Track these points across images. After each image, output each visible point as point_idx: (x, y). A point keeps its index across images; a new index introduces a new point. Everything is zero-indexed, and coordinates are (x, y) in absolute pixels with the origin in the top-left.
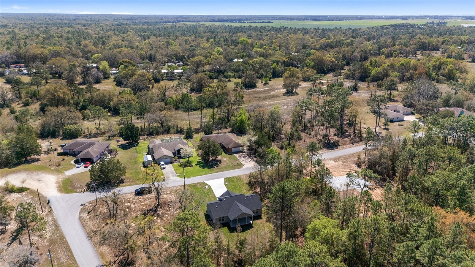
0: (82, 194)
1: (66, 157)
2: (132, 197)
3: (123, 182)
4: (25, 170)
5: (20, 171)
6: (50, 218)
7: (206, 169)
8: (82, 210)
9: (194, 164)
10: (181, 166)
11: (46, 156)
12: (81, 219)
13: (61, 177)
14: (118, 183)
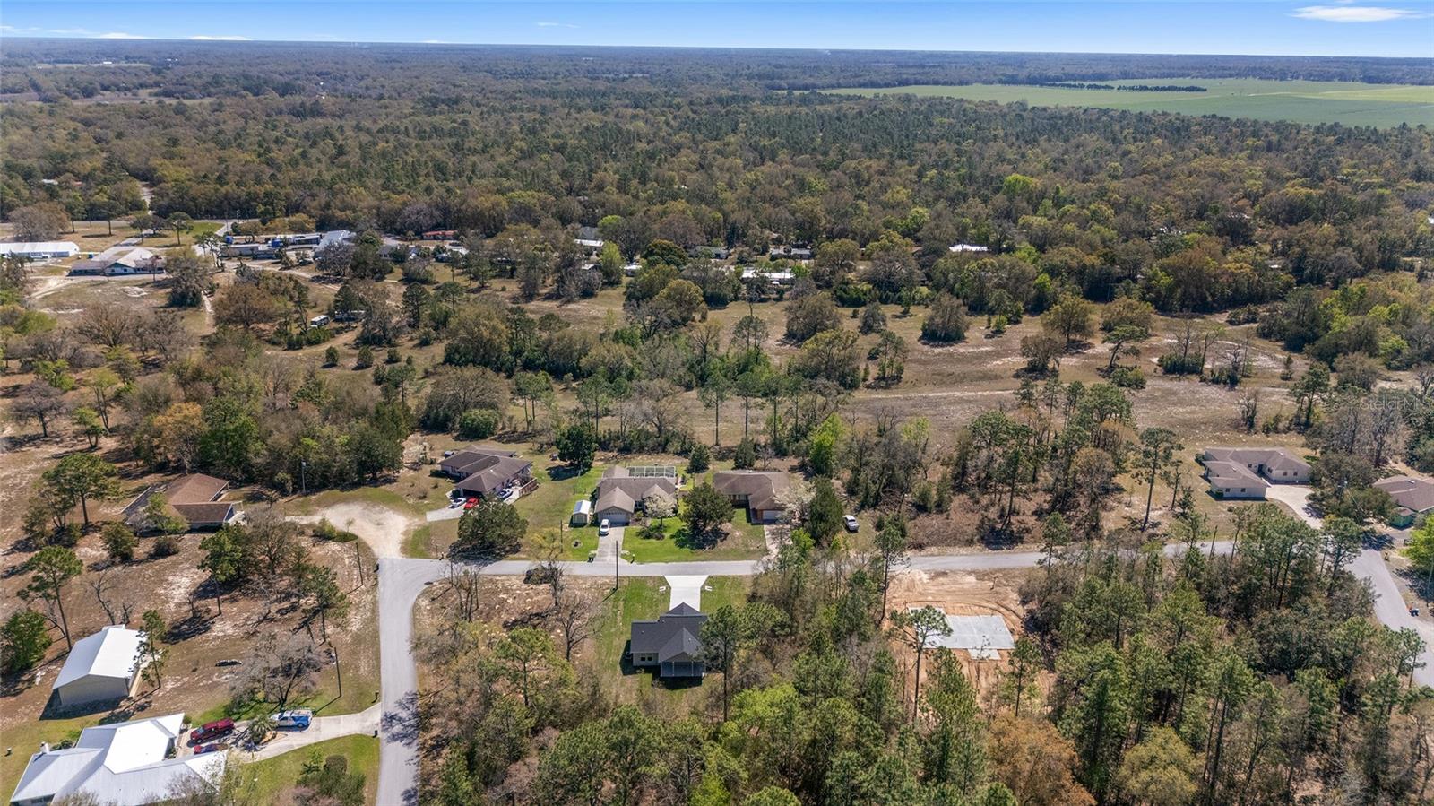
0: (437, 562)
1: (441, 481)
2: (518, 582)
3: (517, 551)
4: (365, 498)
5: (355, 499)
6: (370, 597)
7: (687, 550)
8: (424, 593)
9: (667, 535)
10: (640, 534)
11: (412, 473)
12: (416, 609)
13: (416, 522)
14: (507, 552)
